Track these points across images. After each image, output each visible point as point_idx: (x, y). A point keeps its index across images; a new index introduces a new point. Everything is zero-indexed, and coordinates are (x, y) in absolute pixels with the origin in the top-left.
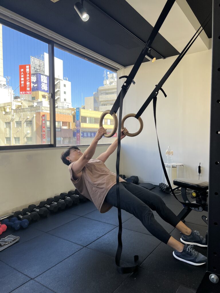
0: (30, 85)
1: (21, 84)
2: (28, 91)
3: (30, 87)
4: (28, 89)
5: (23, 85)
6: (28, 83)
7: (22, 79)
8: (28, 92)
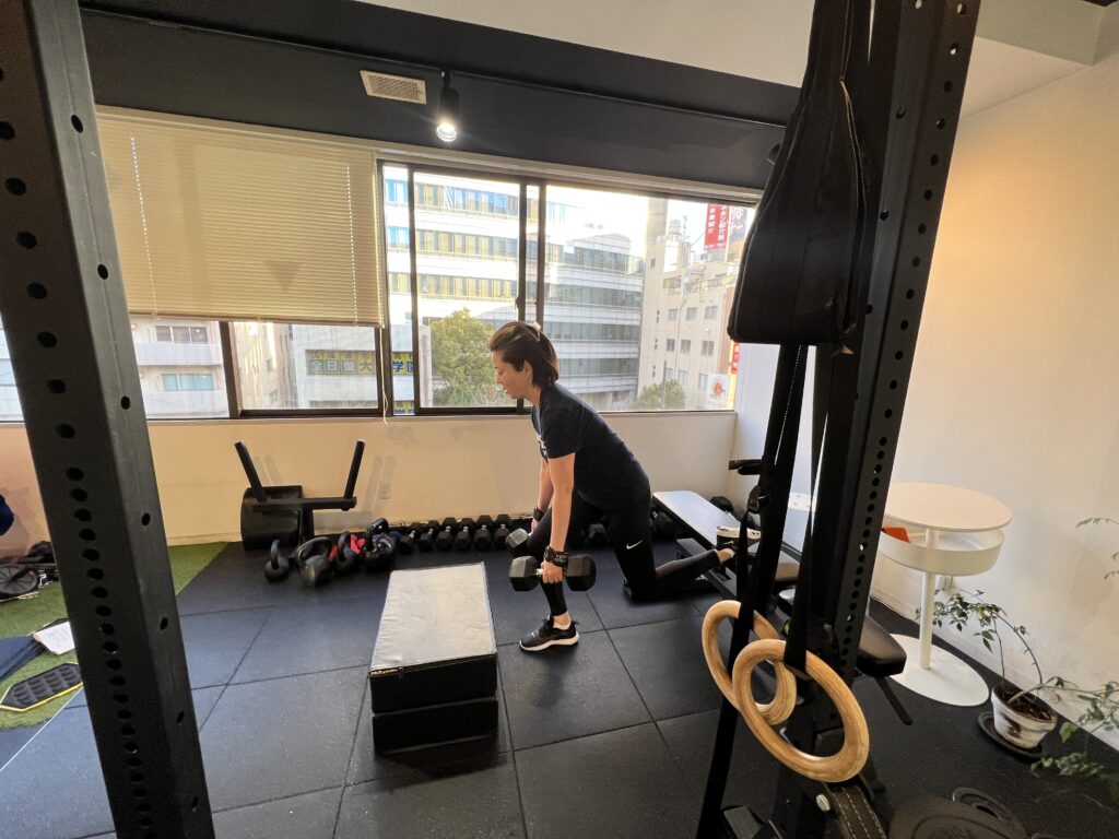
0: (726, 228)
1: (708, 228)
2: (721, 242)
3: (726, 233)
4: (721, 237)
5: (711, 231)
6: (722, 225)
7: (712, 217)
8: (720, 245)
